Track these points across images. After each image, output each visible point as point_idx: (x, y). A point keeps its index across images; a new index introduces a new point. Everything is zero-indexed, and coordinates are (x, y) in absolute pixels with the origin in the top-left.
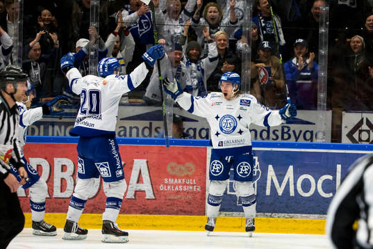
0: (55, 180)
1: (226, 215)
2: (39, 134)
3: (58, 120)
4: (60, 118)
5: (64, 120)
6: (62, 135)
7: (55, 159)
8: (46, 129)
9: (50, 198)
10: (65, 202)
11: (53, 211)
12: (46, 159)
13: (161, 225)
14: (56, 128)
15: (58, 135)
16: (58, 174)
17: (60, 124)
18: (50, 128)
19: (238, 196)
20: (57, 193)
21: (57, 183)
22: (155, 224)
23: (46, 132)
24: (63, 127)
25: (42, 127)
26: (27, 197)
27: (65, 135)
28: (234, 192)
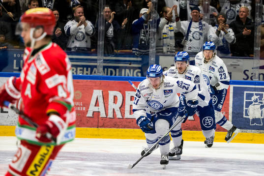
0: (126, 106)
1: (242, 131)
2: (115, 75)
3: (128, 65)
4: (130, 64)
5: (133, 65)
6: (131, 76)
7: (126, 92)
8: (120, 72)
9: (123, 118)
10: (133, 121)
11: (124, 128)
12: (120, 91)
13: (198, 138)
14: (127, 71)
15: (128, 75)
16: (128, 102)
17: (130, 68)
18: (123, 70)
19: (251, 119)
20: (127, 115)
21: (127, 108)
22: (194, 137)
23: (120, 74)
24: (132, 70)
25: (117, 70)
26: (107, 117)
27: (133, 75)
28: (248, 116)
